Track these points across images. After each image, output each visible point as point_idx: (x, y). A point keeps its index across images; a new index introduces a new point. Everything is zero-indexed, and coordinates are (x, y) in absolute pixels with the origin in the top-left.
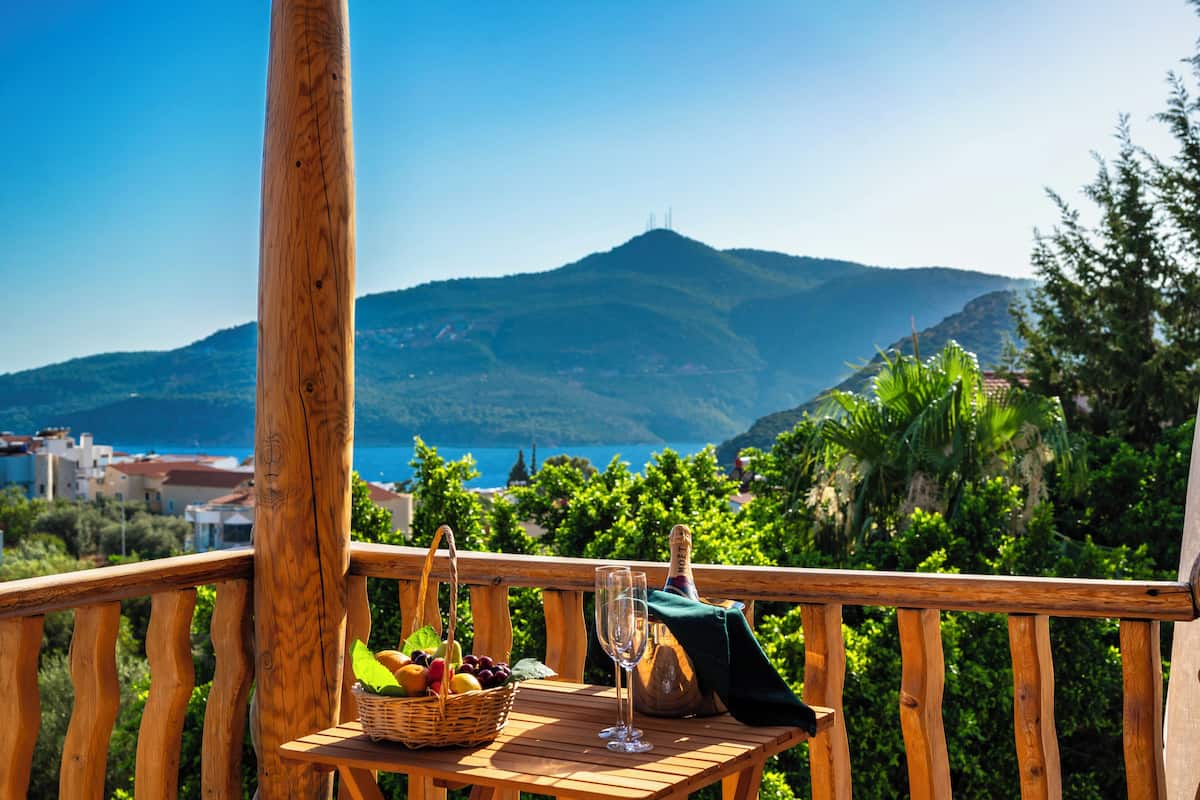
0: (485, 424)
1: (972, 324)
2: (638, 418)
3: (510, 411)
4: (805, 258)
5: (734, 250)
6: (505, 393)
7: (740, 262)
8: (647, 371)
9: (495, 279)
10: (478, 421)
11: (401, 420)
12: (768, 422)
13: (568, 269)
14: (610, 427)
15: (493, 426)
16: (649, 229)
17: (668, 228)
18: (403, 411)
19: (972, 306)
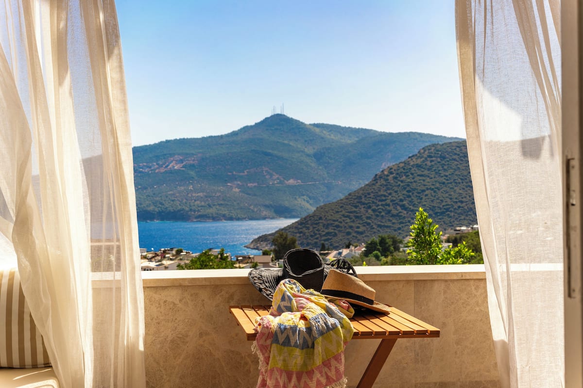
0: (191, 210)
1: (422, 160)
2: (267, 206)
3: (203, 203)
4: (349, 128)
5: (314, 124)
6: (201, 194)
7: (317, 130)
8: (271, 183)
9: (197, 139)
10: (187, 209)
11: (149, 209)
12: (322, 208)
13: (234, 134)
14: (253, 211)
15: (195, 211)
16: (273, 114)
17: (282, 113)
18: (150, 204)
19: (422, 151)
